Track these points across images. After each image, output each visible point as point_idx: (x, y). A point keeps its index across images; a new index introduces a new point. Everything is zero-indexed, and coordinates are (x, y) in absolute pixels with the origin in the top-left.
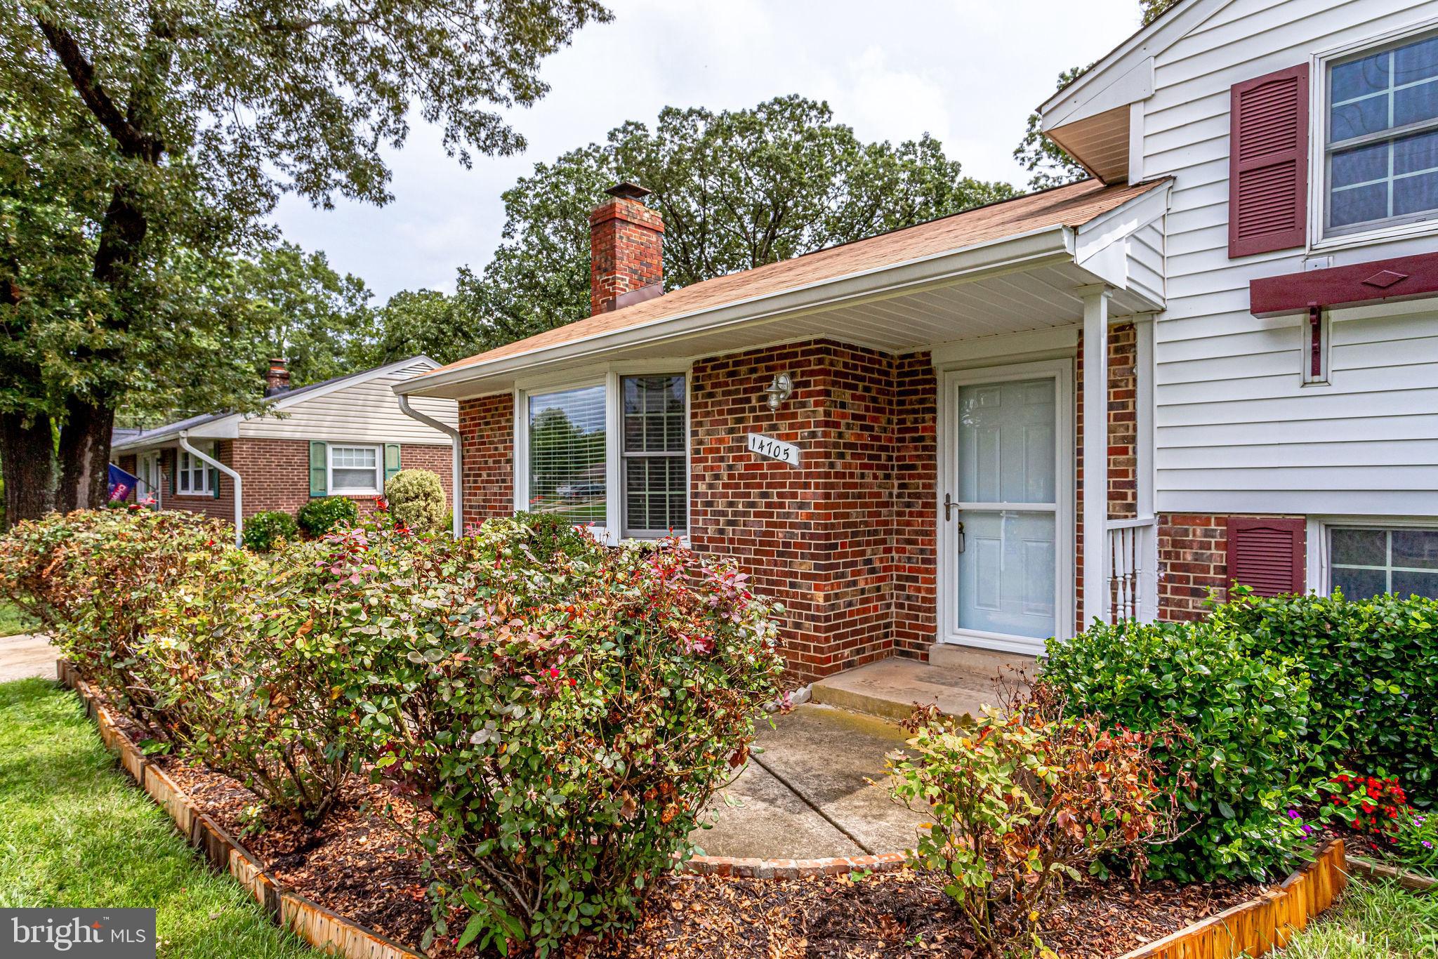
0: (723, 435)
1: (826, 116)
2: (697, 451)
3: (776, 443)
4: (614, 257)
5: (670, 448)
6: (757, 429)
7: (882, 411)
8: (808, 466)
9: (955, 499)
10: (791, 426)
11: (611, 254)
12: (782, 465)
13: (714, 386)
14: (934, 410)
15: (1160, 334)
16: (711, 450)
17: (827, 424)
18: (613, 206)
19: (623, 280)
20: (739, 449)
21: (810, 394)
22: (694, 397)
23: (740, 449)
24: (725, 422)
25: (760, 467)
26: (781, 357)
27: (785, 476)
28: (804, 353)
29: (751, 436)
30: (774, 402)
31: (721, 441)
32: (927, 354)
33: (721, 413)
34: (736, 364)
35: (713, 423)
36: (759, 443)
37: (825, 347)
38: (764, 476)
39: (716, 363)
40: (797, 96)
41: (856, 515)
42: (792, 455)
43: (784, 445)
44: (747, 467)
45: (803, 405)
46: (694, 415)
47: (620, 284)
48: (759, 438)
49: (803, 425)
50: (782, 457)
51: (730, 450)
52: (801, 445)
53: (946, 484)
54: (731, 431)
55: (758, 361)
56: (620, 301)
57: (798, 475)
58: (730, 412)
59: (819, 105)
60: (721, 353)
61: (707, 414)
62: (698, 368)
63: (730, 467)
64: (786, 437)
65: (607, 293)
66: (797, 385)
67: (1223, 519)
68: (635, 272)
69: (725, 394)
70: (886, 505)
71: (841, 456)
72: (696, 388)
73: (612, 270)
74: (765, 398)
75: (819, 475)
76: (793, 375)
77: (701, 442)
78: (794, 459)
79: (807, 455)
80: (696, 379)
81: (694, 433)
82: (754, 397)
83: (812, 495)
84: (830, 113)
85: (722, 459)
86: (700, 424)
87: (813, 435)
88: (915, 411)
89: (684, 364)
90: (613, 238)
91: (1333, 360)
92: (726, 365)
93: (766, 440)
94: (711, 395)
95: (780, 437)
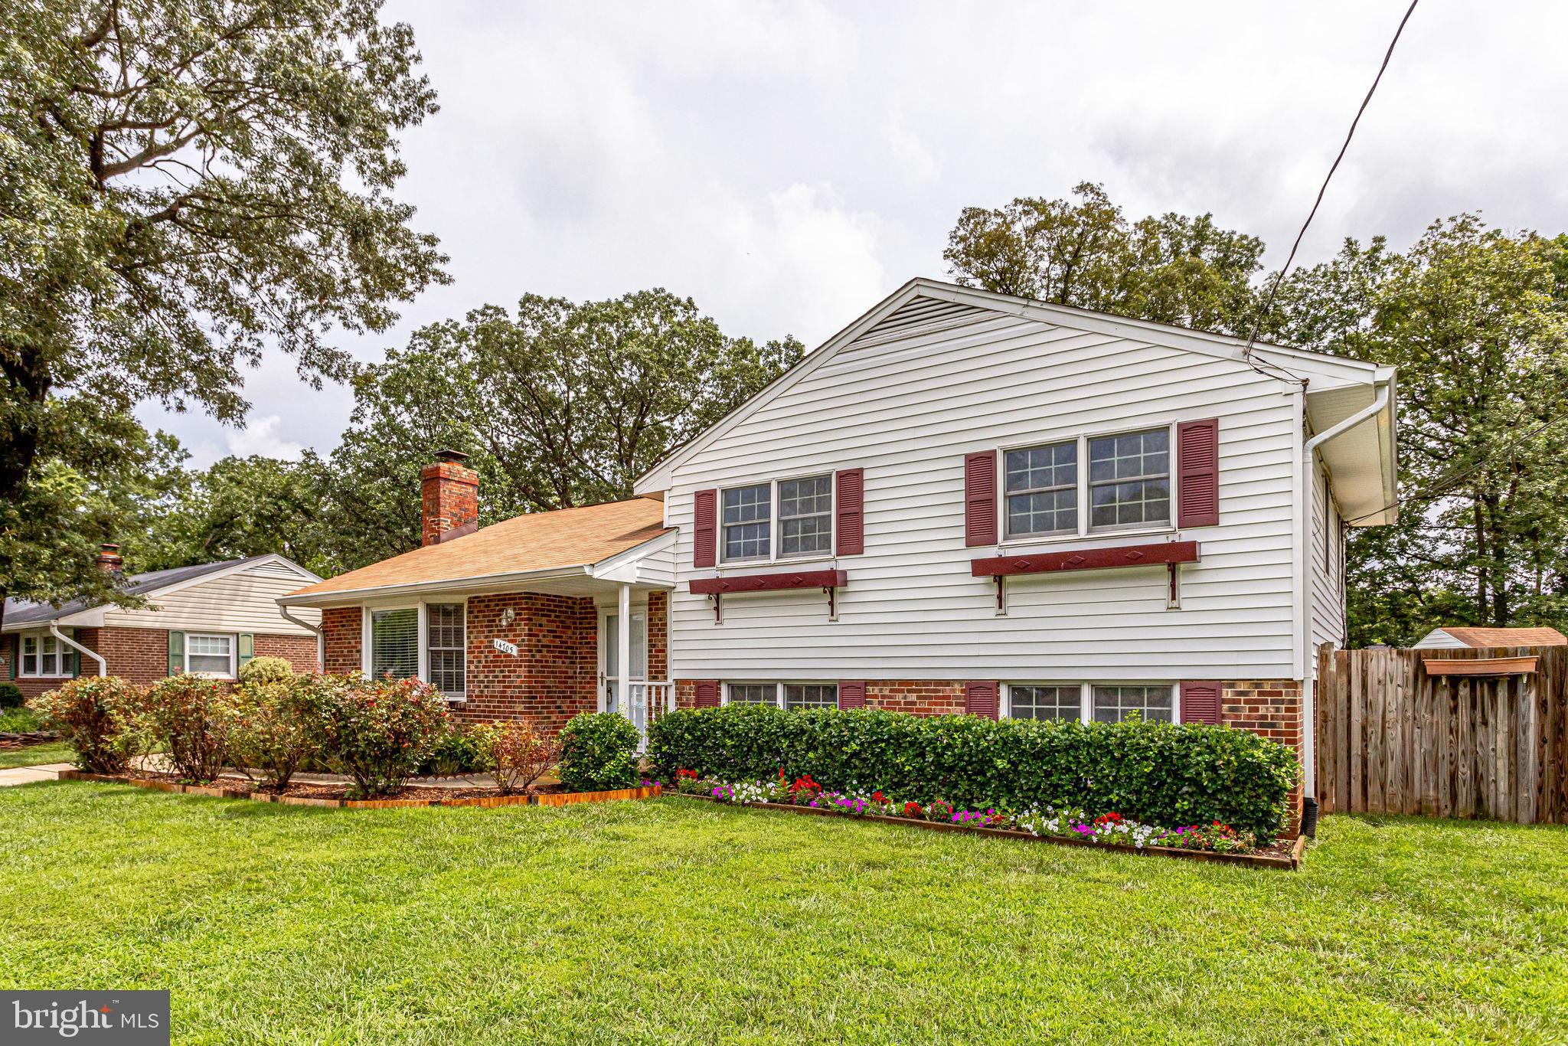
0: (482, 639)
1: (692, 312)
2: (470, 648)
3: (507, 644)
4: (439, 505)
5: (455, 645)
6: (498, 637)
7: (569, 628)
8: (521, 656)
9: (605, 675)
10: (514, 636)
11: (437, 502)
12: (510, 656)
13: (479, 612)
14: (596, 628)
15: (675, 598)
16: (477, 647)
17: (530, 635)
18: (438, 468)
19: (446, 522)
20: (490, 647)
21: (522, 620)
22: (468, 617)
24: (483, 632)
25: (500, 656)
26: (510, 599)
27: (512, 661)
28: (520, 598)
29: (496, 640)
30: (504, 623)
31: (482, 642)
32: (591, 598)
33: (482, 627)
34: (489, 601)
35: (478, 632)
36: (500, 644)
37: (530, 596)
38: (502, 661)
39: (480, 600)
40: (663, 290)
41: (549, 682)
42: (514, 650)
43: (511, 645)
44: (494, 656)
45: (519, 625)
46: (468, 627)
47: (444, 525)
48: (499, 641)
49: (519, 635)
50: (509, 652)
51: (486, 647)
52: (518, 646)
53: (601, 667)
54: (486, 637)
55: (499, 600)
56: (443, 537)
57: (517, 661)
58: (487, 626)
59: (684, 300)
60: (482, 595)
61: (475, 627)
62: (471, 601)
63: (486, 657)
64: (511, 641)
65: (433, 530)
66: (517, 614)
67: (696, 682)
68: (456, 515)
69: (484, 616)
70: (571, 678)
71: (540, 651)
72: (470, 612)
73: (437, 514)
74: (500, 621)
75: (526, 661)
76: (515, 609)
77: (472, 643)
78: (515, 653)
79: (521, 651)
80: (469, 607)
81: (468, 638)
82: (497, 619)
83: (523, 671)
84: (696, 309)
85: (482, 652)
86: (471, 632)
87: (523, 640)
88: (586, 628)
89: (464, 599)
90: (438, 492)
91: (725, 615)
92: (483, 601)
93: (503, 642)
94: (477, 617)
95: (509, 641)
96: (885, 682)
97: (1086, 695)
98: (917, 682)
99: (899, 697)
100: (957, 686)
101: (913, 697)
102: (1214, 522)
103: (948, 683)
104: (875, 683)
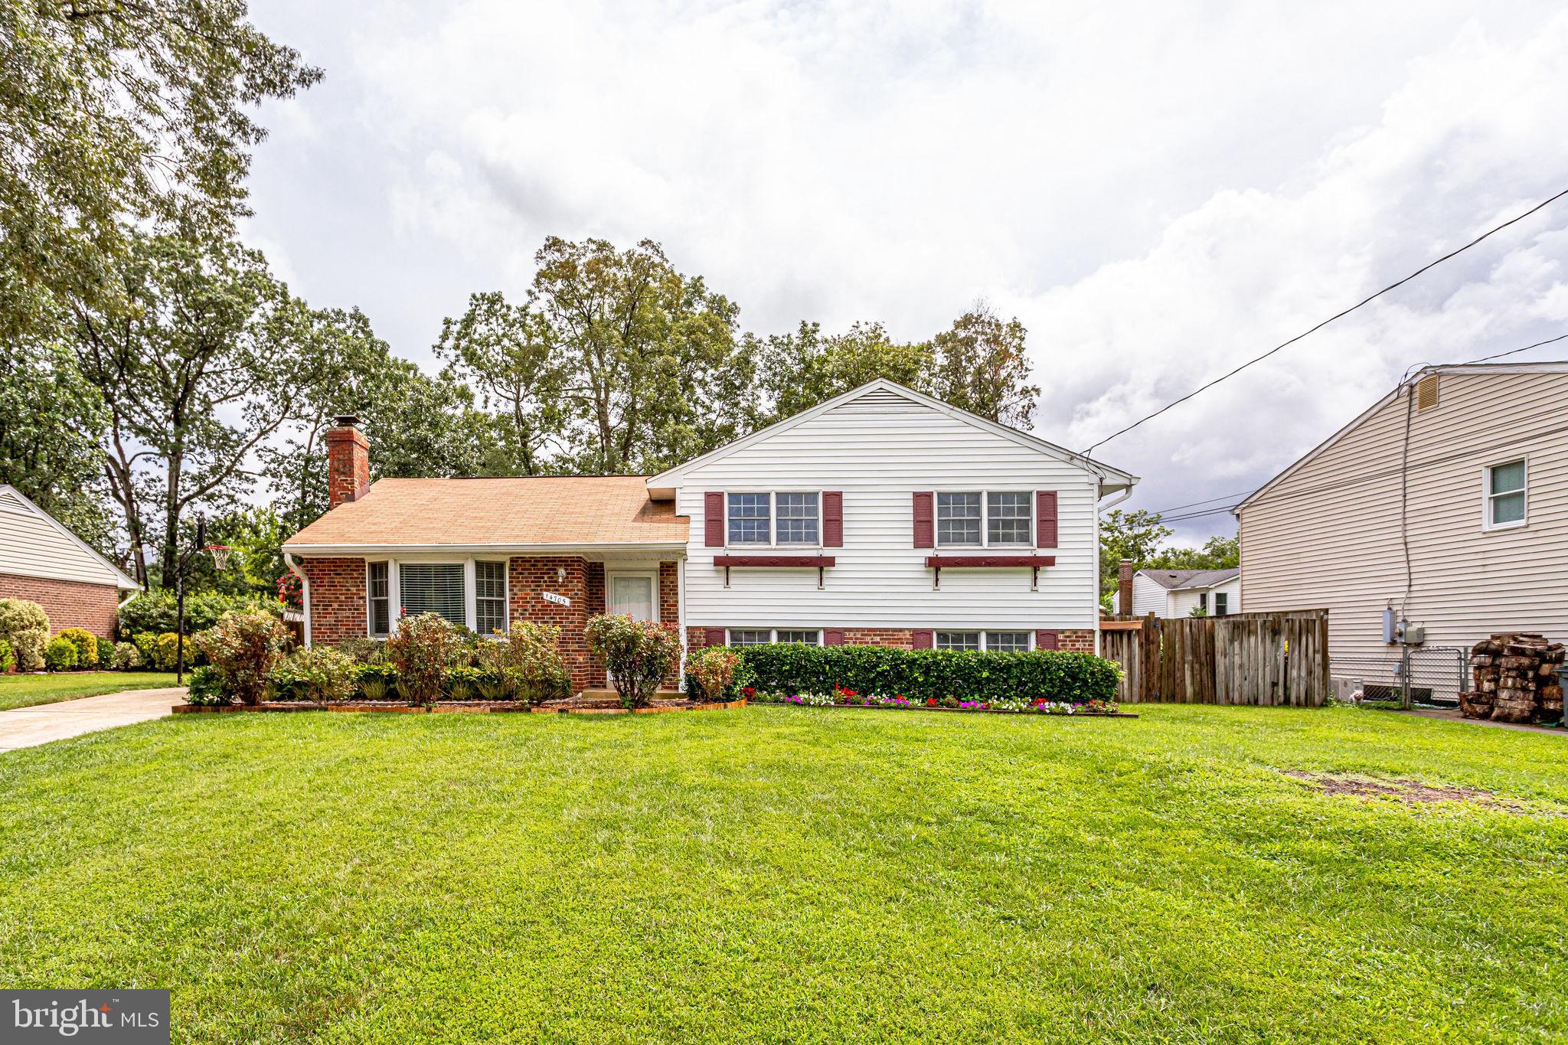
0: (528, 591)
2: (512, 598)
3: (558, 596)
5: (498, 596)
6: (548, 590)
8: (572, 606)
10: (566, 590)
11: (352, 464)
12: (562, 606)
13: (522, 569)
14: (604, 587)
16: (521, 598)
18: (351, 432)
19: (355, 483)
21: (575, 579)
22: (510, 573)
23: (539, 599)
24: (529, 585)
25: (549, 606)
26: (560, 561)
27: (563, 610)
28: (571, 562)
29: (545, 593)
30: (557, 579)
31: (527, 594)
32: (603, 565)
33: (527, 581)
34: (536, 561)
35: (523, 585)
36: (548, 596)
38: (552, 610)
39: (524, 560)
42: (567, 602)
43: (563, 598)
44: (543, 606)
45: (571, 582)
46: (511, 581)
48: (549, 594)
50: (562, 603)
51: (533, 598)
52: (570, 598)
54: (533, 590)
55: (548, 561)
56: (356, 495)
57: (569, 610)
58: (532, 581)
60: (528, 556)
61: (518, 581)
62: (512, 560)
63: (533, 606)
64: (563, 595)
65: (345, 488)
66: (569, 573)
67: (705, 628)
68: (360, 476)
69: (529, 573)
72: (512, 569)
73: (353, 474)
74: (552, 577)
75: (579, 610)
76: (566, 569)
77: (515, 594)
78: (567, 604)
79: (572, 602)
80: (511, 565)
81: (510, 590)
82: (546, 577)
85: (528, 602)
86: (514, 586)
88: (600, 585)
89: (506, 559)
90: (353, 454)
91: (732, 582)
92: (529, 561)
93: (553, 595)
94: (521, 573)
95: (560, 594)
96: (858, 630)
97: (983, 638)
98: (880, 630)
99: (868, 639)
100: (907, 632)
101: (878, 639)
102: (1055, 546)
103: (901, 630)
104: (850, 630)
